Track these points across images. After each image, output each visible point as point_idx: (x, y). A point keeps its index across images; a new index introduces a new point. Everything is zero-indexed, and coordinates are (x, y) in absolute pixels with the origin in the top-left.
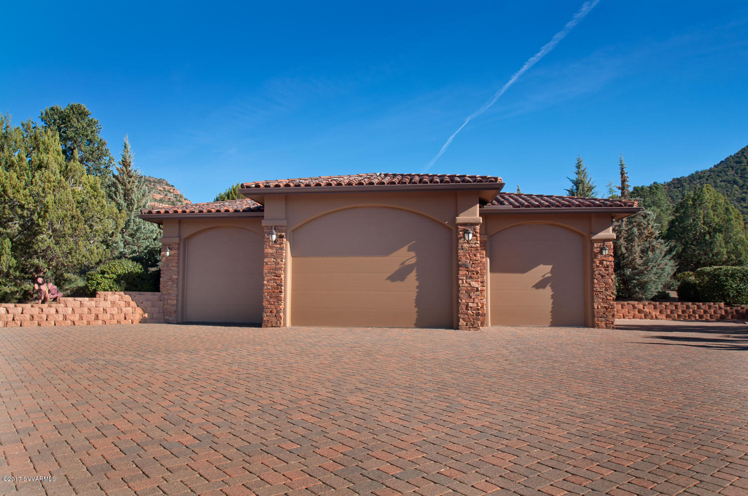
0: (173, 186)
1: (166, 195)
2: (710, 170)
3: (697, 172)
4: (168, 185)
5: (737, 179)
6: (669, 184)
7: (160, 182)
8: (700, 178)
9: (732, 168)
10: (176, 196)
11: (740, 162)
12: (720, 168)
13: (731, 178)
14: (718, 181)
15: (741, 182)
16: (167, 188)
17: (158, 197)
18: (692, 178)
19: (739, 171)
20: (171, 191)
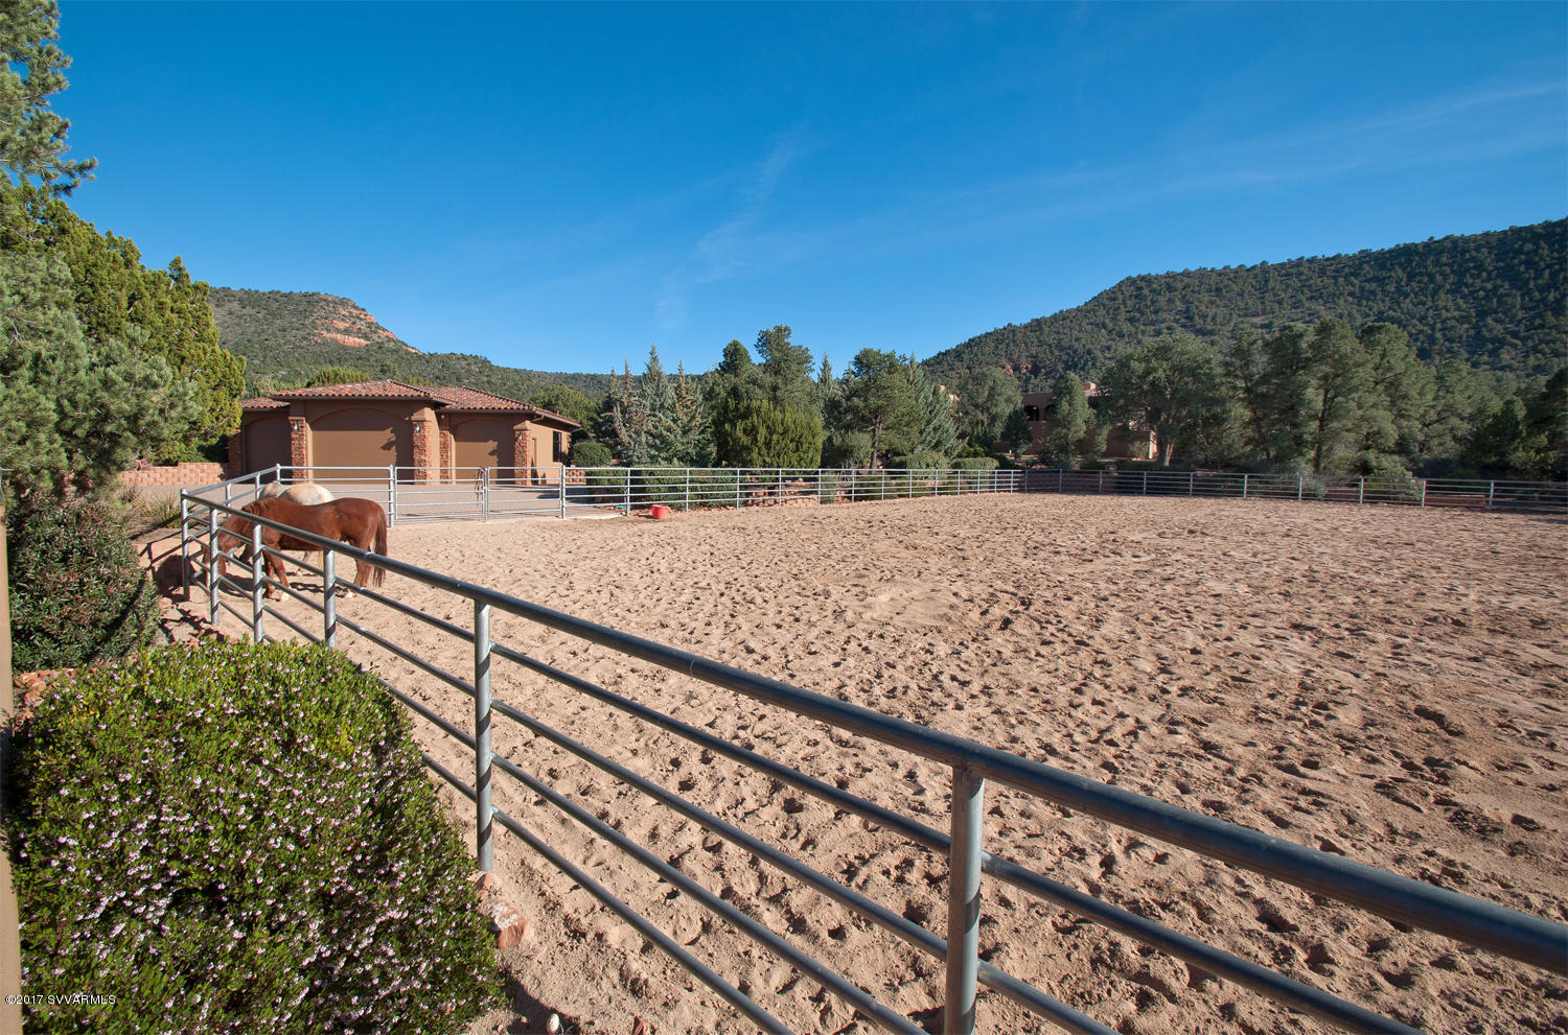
0: (363, 310)
1: (354, 323)
2: (1078, 309)
3: (1061, 312)
4: (356, 308)
5: (1107, 321)
6: (1026, 327)
7: (343, 302)
8: (1064, 319)
9: (1104, 306)
10: (370, 325)
11: (1114, 299)
12: (1089, 307)
13: (1100, 320)
14: (1084, 324)
15: (1110, 325)
16: (355, 312)
17: (342, 325)
18: (1054, 318)
19: (1111, 311)
20: (362, 316)
